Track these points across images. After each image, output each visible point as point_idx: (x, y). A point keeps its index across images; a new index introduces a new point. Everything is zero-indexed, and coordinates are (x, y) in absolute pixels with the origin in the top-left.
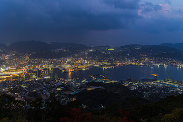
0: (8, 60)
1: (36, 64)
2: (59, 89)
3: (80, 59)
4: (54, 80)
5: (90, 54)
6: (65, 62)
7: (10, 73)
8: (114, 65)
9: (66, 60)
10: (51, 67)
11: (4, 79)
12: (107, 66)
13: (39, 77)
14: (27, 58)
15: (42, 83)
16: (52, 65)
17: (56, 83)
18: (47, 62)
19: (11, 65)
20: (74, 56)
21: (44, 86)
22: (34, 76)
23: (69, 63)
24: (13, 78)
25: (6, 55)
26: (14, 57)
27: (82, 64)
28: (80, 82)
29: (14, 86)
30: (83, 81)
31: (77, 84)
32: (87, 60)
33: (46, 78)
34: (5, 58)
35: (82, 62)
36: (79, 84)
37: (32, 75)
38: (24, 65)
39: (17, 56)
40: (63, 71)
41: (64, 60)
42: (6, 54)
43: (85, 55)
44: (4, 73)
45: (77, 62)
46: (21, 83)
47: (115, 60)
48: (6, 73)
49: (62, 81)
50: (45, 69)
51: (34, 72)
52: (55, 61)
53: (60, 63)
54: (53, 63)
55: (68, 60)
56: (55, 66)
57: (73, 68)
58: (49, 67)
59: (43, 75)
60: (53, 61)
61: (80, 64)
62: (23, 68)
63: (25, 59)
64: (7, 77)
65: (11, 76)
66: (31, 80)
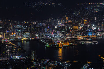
3: (83, 23)
4: (29, 62)
6: (53, 28)
9: (55, 25)
10: (25, 37)
13: (3, 55)
16: (27, 34)
18: (19, 26)
23: (60, 29)
27: (85, 32)
32: (96, 24)
33: (14, 57)
35: (85, 28)
40: (48, 45)
41: (50, 23)
43: (93, 15)
45: (75, 27)
49: (44, 65)
52: (34, 26)
53: (42, 30)
54: (31, 29)
55: (59, 24)
56: (33, 36)
57: (68, 40)
58: (22, 36)
59: (10, 52)
60: (30, 26)
61: (81, 31)
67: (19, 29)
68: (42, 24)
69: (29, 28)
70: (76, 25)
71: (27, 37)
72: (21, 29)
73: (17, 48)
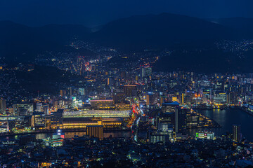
0: (93, 74)
1: (173, 91)
4: (229, 146)
7: (97, 114)
10: (218, 102)
11: (79, 130)
13: (182, 131)
14: (146, 69)
15: (189, 152)
16: (222, 96)
17: (234, 158)
18: (207, 83)
19: (99, 91)
21: (196, 164)
22: (165, 128)
24: (106, 130)
25: (87, 59)
26: (109, 66)
29: (106, 155)
34: (84, 68)
37: (158, 124)
38: (136, 92)
39: (117, 63)
42: (88, 55)
44: (80, 114)
48: (86, 113)
50: (201, 109)
51: (166, 115)
52: (234, 83)
53: (250, 91)
54: (228, 88)
56: (232, 98)
58: (212, 100)
59: (193, 127)
60: (227, 83)
62: (133, 101)
63: (139, 72)
64: (88, 126)
65: (100, 123)
66: (155, 140)
67: (207, 88)
68: (248, 80)
69: (226, 86)
71: (222, 103)
72: (211, 87)
73: (205, 121)
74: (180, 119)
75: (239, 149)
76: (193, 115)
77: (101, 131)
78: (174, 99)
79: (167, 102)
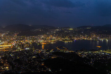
0: (3, 37)
1: (21, 40)
2: (34, 57)
3: (50, 36)
4: (32, 50)
5: (57, 33)
6: (40, 38)
7: (4, 46)
8: (73, 40)
10: (30, 42)
12: (67, 40)
13: (22, 48)
14: (16, 36)
15: (24, 52)
17: (33, 53)
19: (5, 41)
20: (46, 34)
21: (25, 55)
22: (19, 48)
23: (43, 39)
25: (2, 34)
26: (7, 35)
27: (51, 39)
28: (49, 52)
29: (5, 55)
30: (51, 51)
31: (47, 53)
32: (55, 37)
33: (27, 49)
34: (1, 36)
35: (51, 38)
36: (48, 53)
38: (13, 41)
39: (9, 34)
40: (38, 44)
41: (39, 37)
43: (54, 34)
45: (48, 38)
46: (10, 53)
47: (73, 36)
48: (1, 46)
49: (37, 51)
50: (27, 43)
51: (19, 45)
52: (34, 38)
53: (36, 39)
54: (32, 39)
55: (42, 37)
56: (33, 41)
57: (45, 42)
59: (25, 47)
61: (50, 39)
62: (12, 43)
63: (14, 36)
64: (1, 49)
65: (4, 48)
66: (17, 50)
68: (36, 37)
70: (48, 37)
72: (29, 39)
73: (27, 46)
74: (22, 46)
75: (34, 51)
76: (25, 45)
77: (4, 49)
78: (21, 42)
79: (20, 42)
